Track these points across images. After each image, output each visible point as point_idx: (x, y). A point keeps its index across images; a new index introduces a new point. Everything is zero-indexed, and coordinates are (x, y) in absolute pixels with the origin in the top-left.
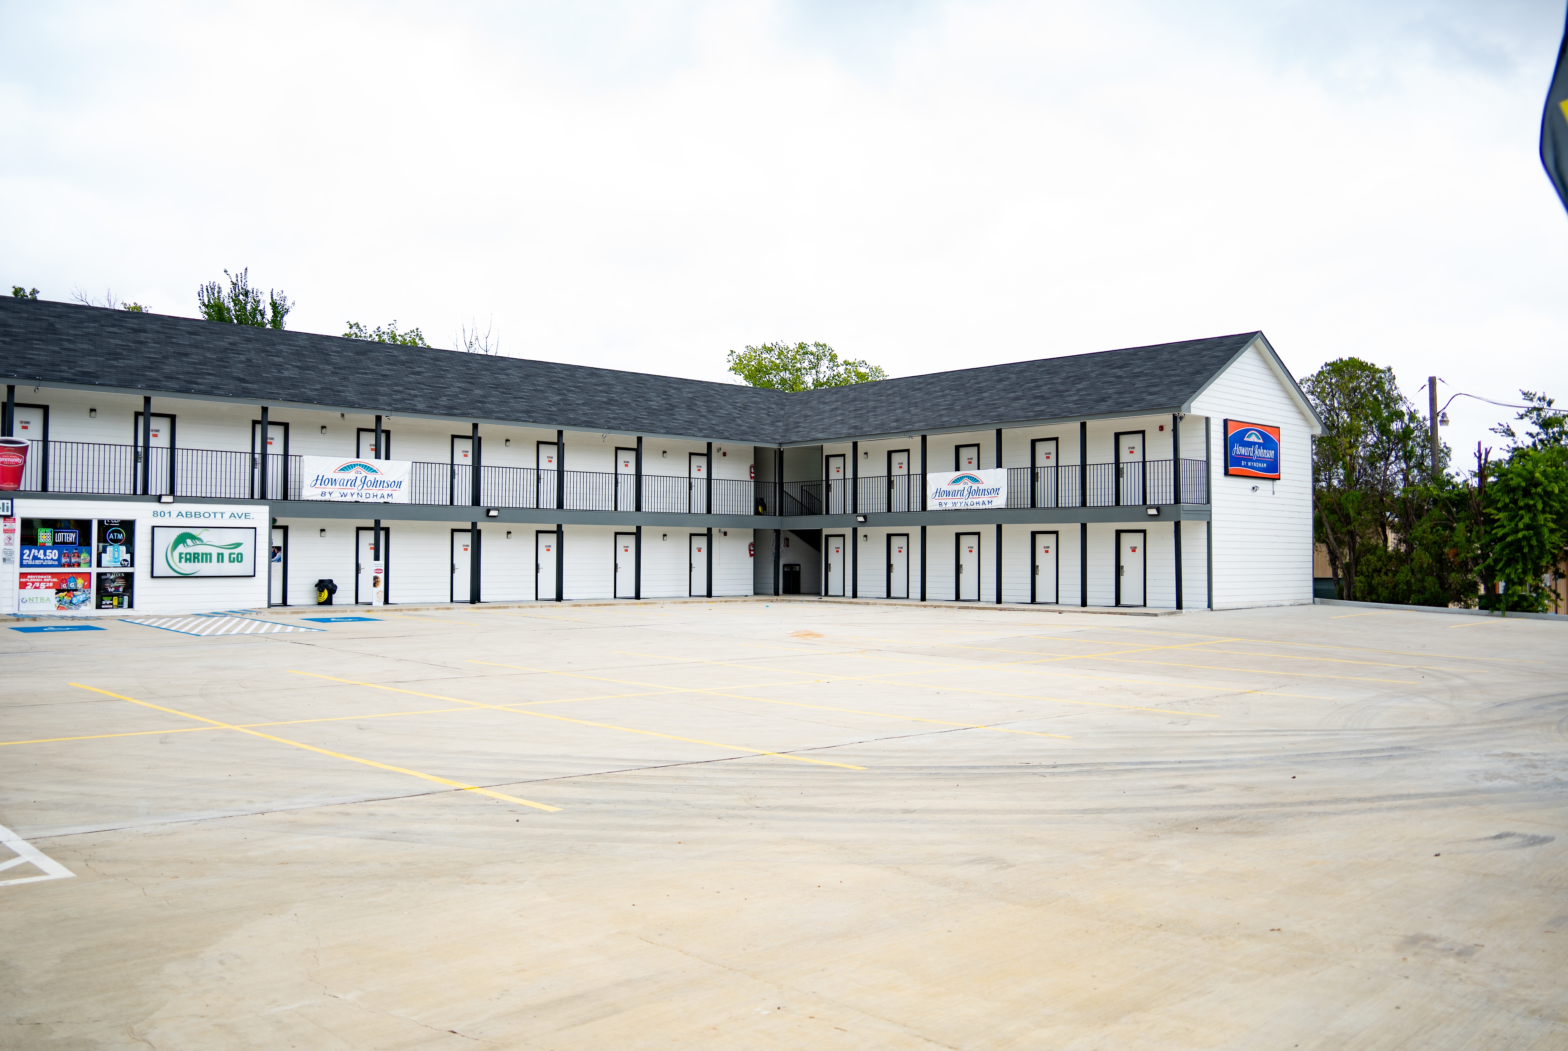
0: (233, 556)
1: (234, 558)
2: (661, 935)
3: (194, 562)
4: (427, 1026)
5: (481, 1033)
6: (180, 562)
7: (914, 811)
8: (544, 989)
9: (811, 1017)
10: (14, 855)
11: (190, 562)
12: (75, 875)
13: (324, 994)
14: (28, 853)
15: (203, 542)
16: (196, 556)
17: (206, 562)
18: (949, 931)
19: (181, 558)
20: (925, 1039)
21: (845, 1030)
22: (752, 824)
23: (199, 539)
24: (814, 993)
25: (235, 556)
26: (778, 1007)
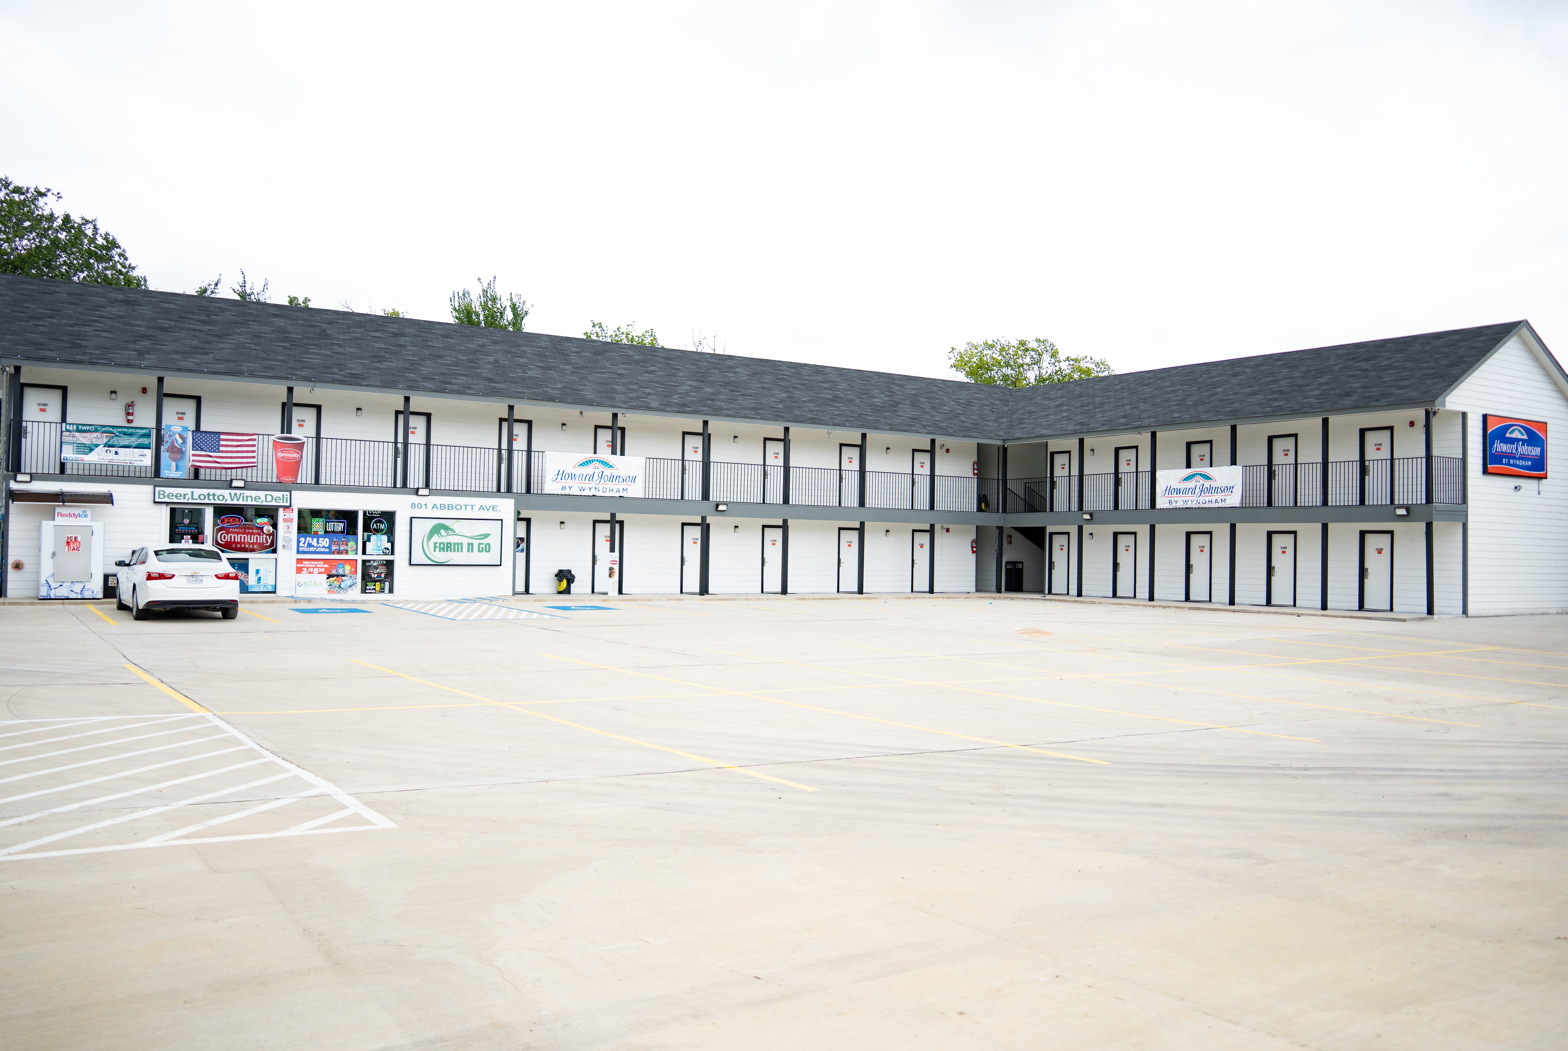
0: (481, 546)
1: (482, 548)
2: (933, 906)
3: (447, 551)
4: (733, 971)
5: (783, 980)
6: (435, 551)
7: (1164, 806)
8: (832, 946)
9: (1089, 987)
10: (344, 807)
11: (444, 551)
12: (399, 827)
13: (637, 939)
14: (355, 807)
15: (455, 532)
16: (449, 545)
17: (458, 551)
18: (1215, 919)
19: (435, 547)
20: (1204, 1013)
21: (1124, 1000)
22: (1005, 811)
23: (452, 530)
24: (1089, 965)
25: (484, 546)
26: (1056, 975)
